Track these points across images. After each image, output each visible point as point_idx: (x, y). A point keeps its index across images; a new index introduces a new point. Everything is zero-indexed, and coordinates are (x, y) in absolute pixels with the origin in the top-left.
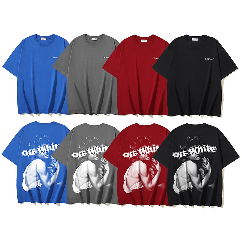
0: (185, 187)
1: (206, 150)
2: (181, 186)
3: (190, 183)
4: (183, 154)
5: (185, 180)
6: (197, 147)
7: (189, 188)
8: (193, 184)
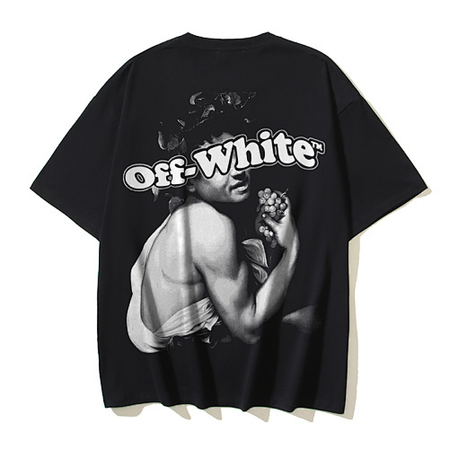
0: (178, 323)
1: (277, 157)
2: (161, 316)
3: (203, 304)
4: (171, 173)
5: (179, 293)
6: (235, 144)
7: (197, 329)
8: (215, 309)
